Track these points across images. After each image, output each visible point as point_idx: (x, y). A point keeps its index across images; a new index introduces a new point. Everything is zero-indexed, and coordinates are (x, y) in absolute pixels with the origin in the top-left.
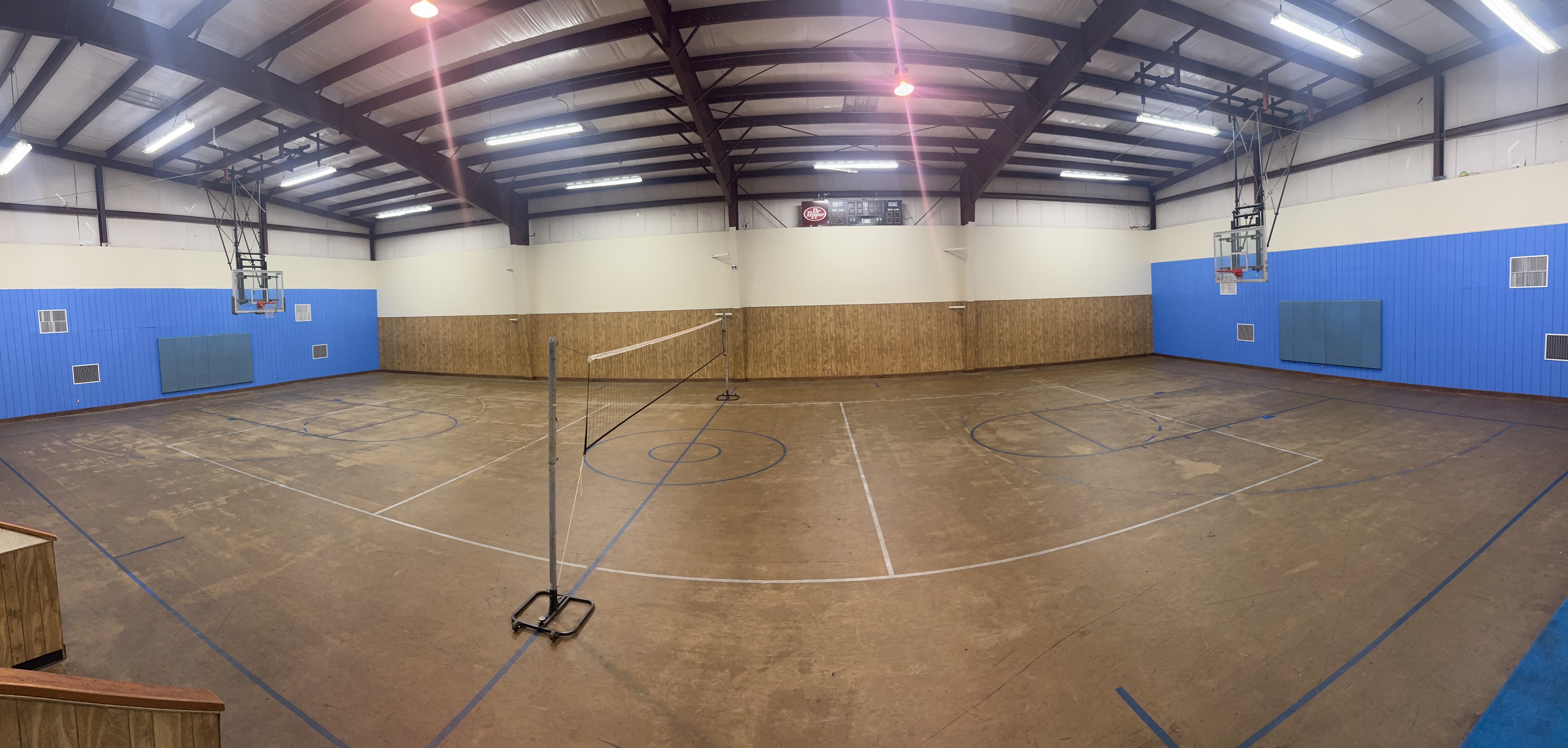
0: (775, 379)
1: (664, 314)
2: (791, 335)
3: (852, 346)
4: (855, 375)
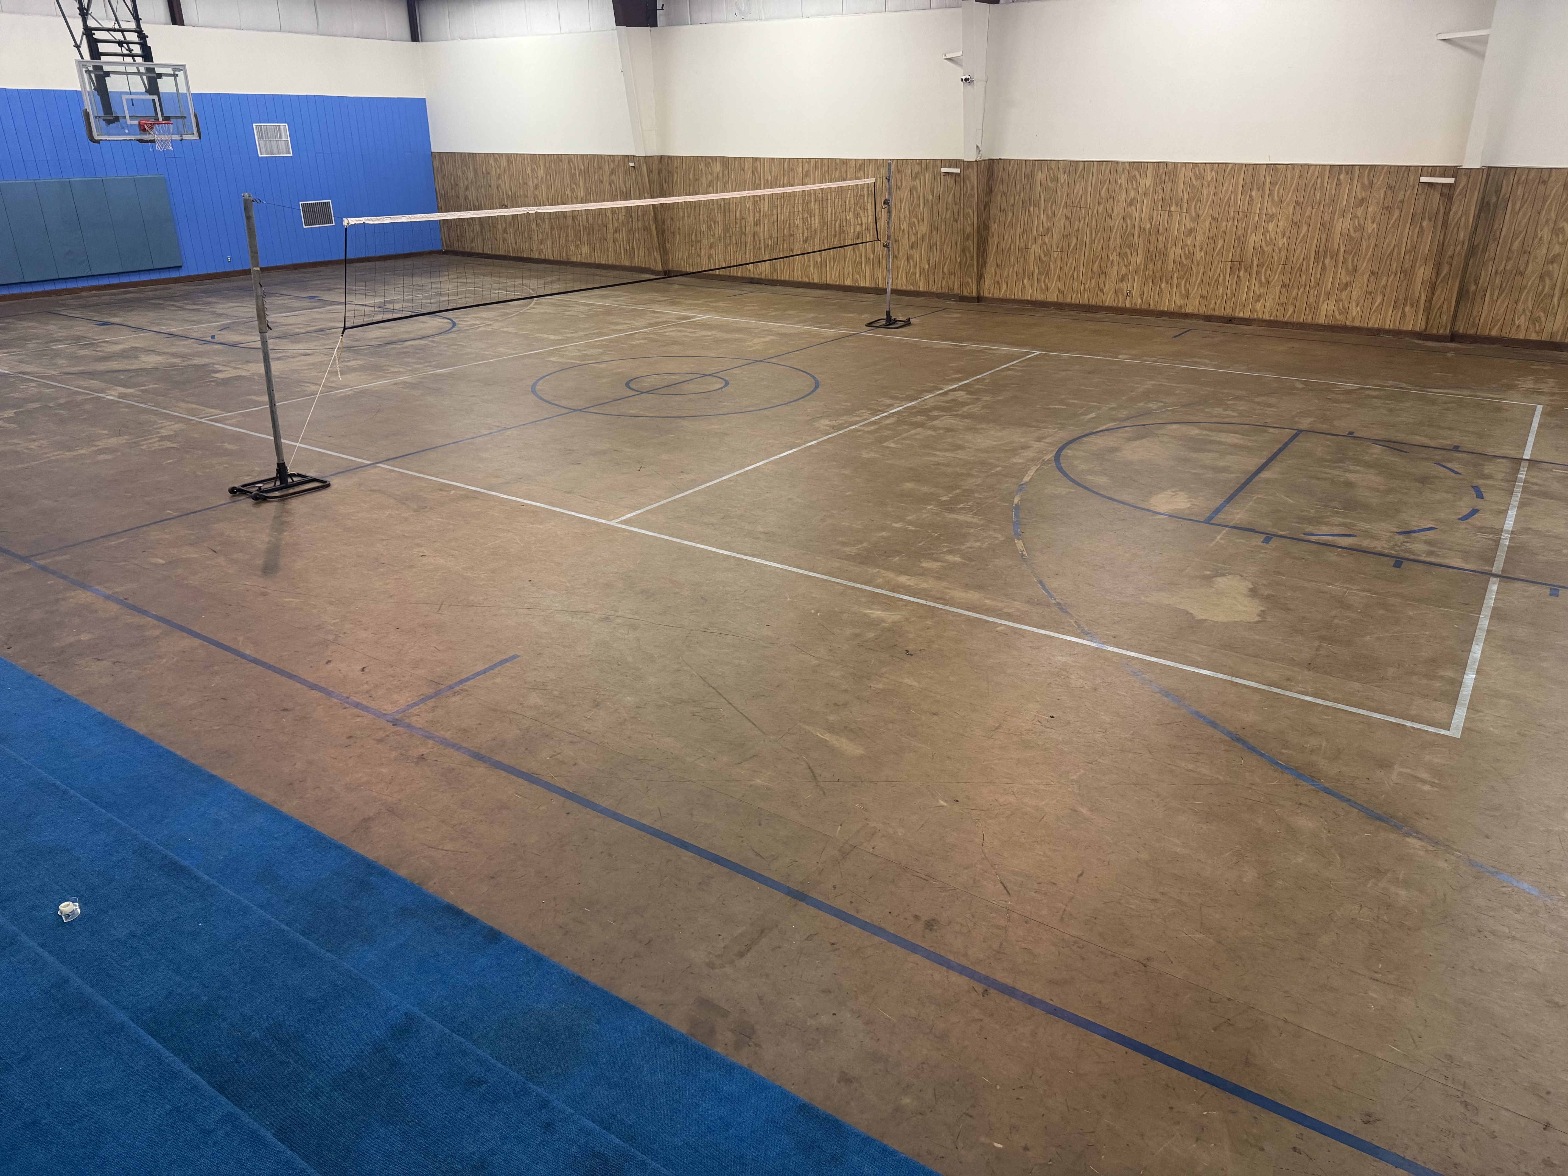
0: (1028, 302)
1: (861, 165)
2: (1067, 218)
3: (1178, 251)
4: (1176, 310)
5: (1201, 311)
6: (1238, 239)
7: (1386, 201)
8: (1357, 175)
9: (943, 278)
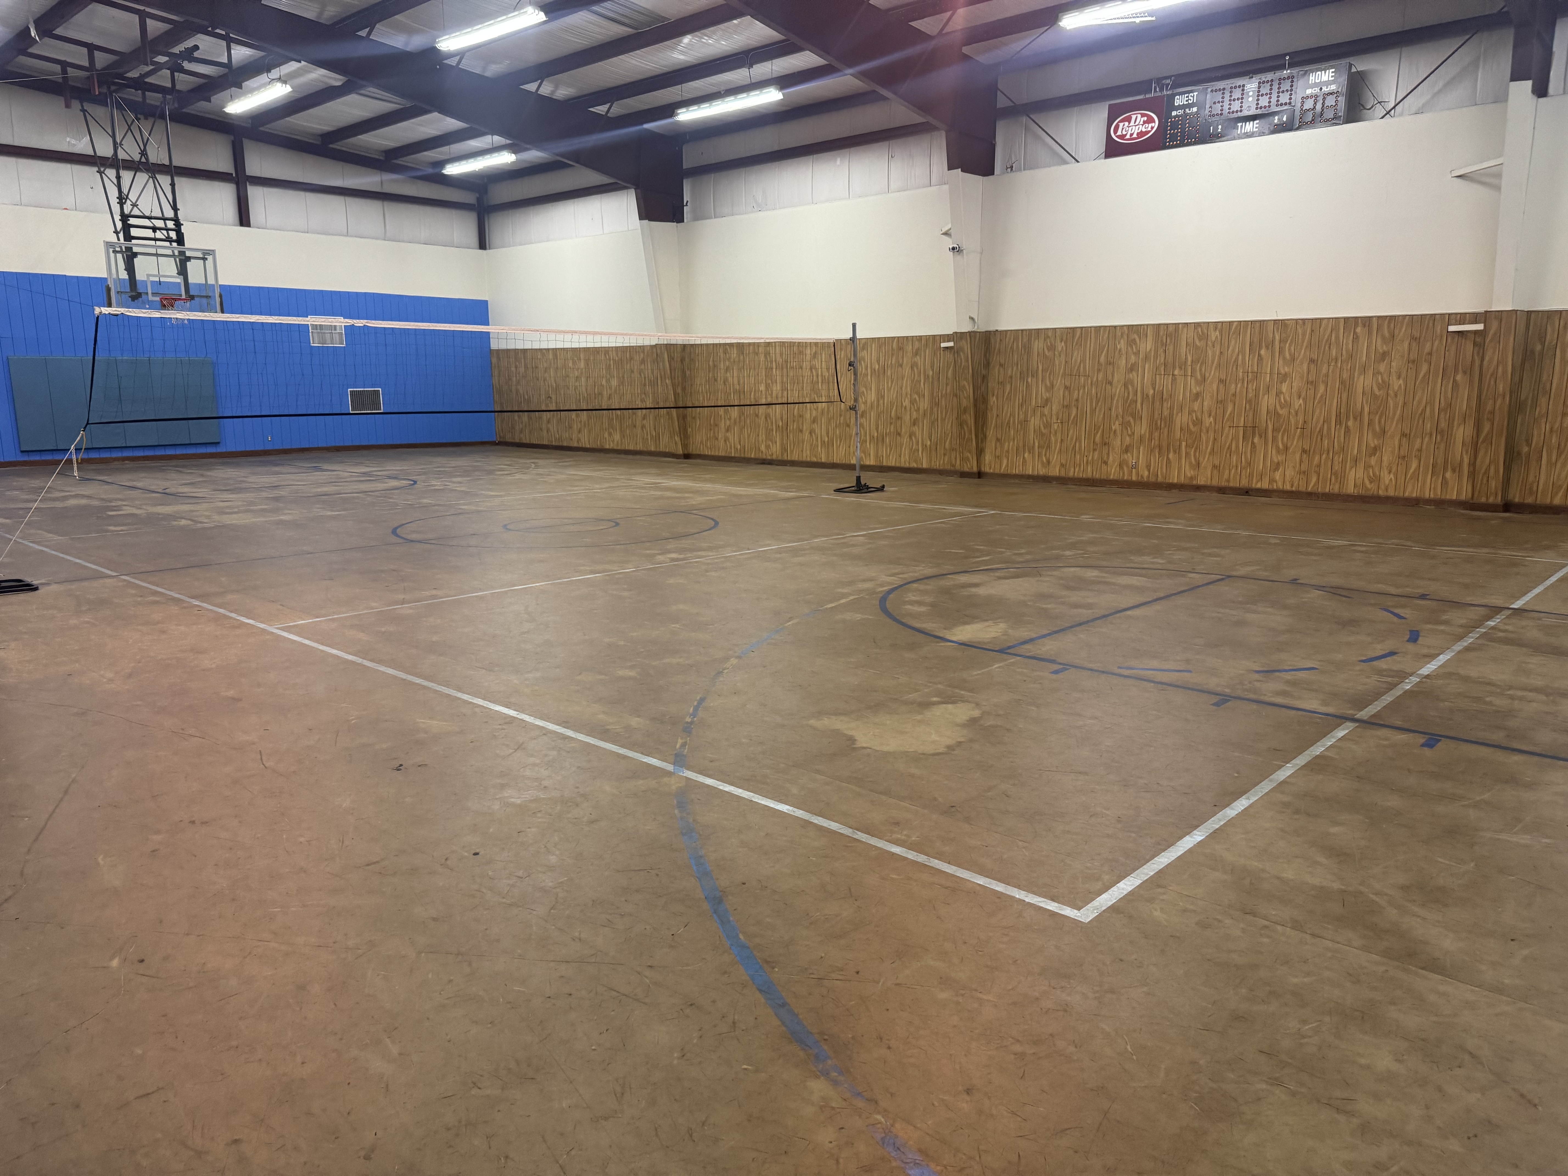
0: (1030, 476)
2: (1066, 387)
3: (1185, 418)
4: (1187, 482)
5: (1215, 483)
6: (1249, 402)
7: (1411, 355)
8: (1375, 327)
9: (945, 455)
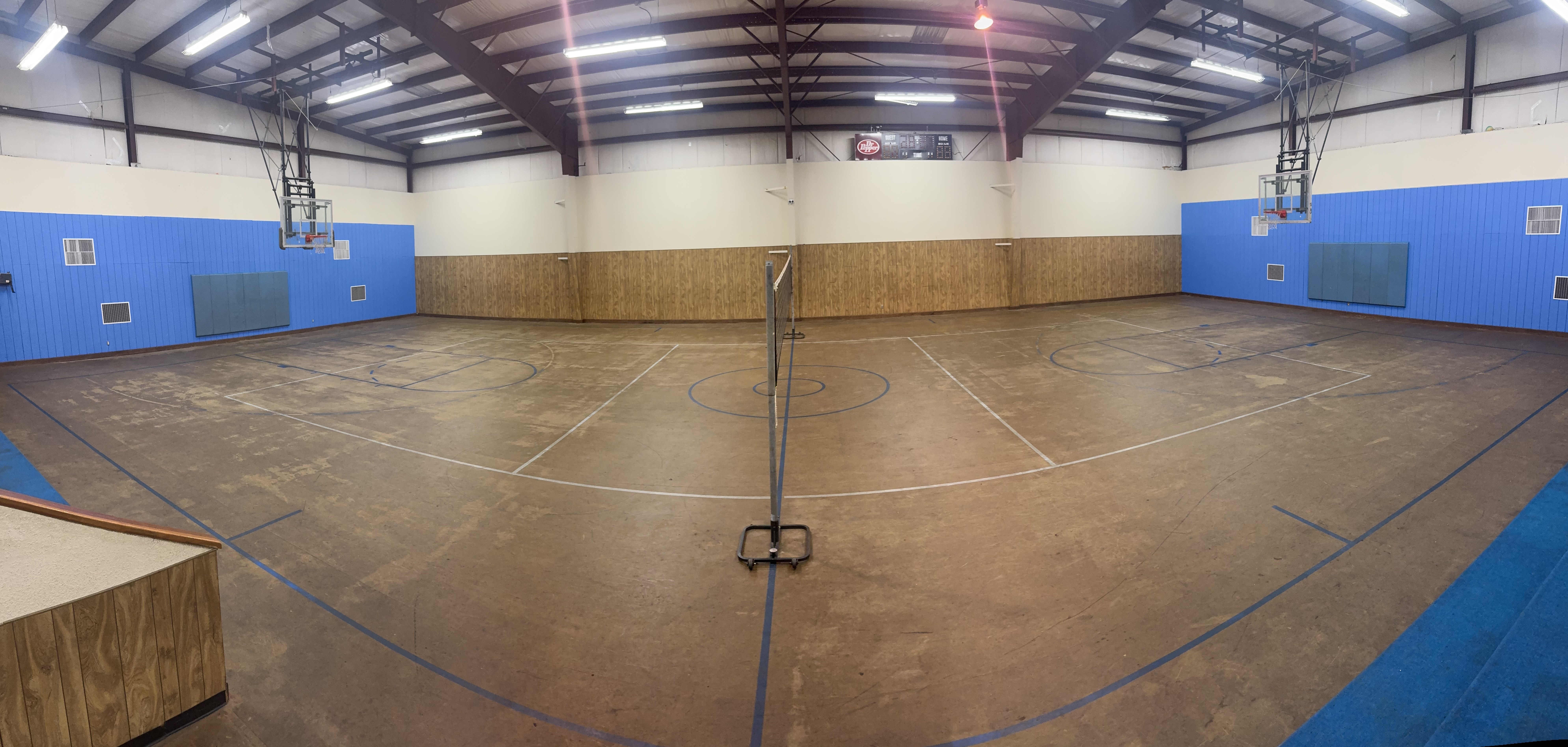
0: (829, 318)
2: (845, 273)
3: (904, 284)
4: (907, 312)
5: (919, 311)
6: (929, 275)
9: (763, 313)
